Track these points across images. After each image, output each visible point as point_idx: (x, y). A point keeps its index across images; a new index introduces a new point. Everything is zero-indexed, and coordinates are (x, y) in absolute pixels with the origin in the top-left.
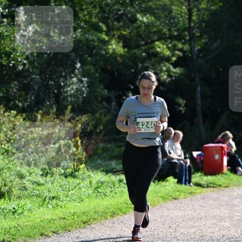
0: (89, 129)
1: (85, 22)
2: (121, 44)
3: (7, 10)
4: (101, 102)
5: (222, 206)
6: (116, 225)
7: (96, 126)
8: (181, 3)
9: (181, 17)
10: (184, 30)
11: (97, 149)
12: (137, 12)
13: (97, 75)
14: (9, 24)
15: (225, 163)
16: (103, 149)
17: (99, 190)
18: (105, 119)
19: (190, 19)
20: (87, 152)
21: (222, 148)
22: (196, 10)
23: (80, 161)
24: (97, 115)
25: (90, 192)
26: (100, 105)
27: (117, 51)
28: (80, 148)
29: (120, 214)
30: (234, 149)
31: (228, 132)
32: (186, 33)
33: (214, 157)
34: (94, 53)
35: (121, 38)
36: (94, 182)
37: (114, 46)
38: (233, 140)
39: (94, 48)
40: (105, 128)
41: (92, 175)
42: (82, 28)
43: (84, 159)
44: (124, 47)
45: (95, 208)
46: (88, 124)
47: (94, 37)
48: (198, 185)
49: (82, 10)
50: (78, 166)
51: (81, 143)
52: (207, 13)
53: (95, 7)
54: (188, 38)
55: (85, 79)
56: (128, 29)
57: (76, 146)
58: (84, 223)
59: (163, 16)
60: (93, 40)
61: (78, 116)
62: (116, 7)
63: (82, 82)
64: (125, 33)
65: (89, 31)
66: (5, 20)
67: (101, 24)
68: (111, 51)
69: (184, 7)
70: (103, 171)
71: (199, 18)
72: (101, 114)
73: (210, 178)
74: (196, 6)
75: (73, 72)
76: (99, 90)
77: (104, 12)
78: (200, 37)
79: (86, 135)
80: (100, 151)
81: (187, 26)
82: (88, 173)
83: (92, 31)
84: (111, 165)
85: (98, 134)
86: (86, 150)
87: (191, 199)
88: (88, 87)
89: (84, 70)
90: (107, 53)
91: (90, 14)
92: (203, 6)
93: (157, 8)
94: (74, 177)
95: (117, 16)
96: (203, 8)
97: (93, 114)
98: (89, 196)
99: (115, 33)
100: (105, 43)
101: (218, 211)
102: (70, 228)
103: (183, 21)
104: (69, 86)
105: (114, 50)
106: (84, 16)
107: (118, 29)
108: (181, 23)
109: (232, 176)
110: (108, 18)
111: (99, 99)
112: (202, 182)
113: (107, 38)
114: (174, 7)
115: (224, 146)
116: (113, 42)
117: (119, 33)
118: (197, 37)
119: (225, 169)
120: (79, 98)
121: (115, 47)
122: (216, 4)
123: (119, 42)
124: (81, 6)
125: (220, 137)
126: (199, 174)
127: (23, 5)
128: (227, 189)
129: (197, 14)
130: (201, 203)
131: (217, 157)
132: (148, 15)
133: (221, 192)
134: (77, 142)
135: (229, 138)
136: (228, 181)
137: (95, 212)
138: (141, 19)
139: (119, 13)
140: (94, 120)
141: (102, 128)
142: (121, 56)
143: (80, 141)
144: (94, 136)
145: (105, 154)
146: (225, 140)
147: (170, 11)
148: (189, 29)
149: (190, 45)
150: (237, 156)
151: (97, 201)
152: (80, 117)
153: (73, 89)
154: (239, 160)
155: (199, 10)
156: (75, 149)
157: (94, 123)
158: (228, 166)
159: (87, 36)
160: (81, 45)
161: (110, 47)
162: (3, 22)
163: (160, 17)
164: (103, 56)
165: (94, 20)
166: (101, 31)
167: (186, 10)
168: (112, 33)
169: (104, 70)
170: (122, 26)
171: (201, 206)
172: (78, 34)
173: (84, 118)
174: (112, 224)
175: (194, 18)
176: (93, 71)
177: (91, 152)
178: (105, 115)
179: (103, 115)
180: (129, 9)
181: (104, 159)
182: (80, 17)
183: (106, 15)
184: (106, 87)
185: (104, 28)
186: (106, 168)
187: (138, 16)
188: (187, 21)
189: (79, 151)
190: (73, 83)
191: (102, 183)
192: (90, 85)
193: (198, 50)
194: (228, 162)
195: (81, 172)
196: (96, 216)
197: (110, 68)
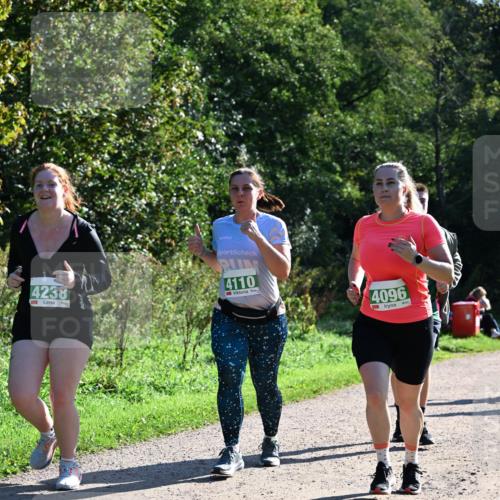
0: (320, 285)
1: (317, 161)
2: (357, 187)
3: (227, 148)
4: (334, 254)
5: (474, 373)
6: (351, 395)
7: (328, 281)
8: (427, 138)
9: (428, 154)
10: (430, 170)
11: (329, 308)
12: (376, 149)
13: (330, 222)
14: (229, 164)
15: (478, 324)
16: (336, 308)
17: (332, 355)
18: (338, 273)
19: (437, 157)
20: (317, 311)
21: (474, 306)
22: (444, 146)
23: (310, 322)
24: (330, 268)
25: (321, 357)
26: (333, 257)
27: (352, 195)
28: (310, 307)
29: (356, 382)
30: (489, 307)
31: (480, 288)
32: (433, 173)
33: (464, 316)
34: (327, 196)
35: (358, 179)
36: (325, 346)
37: (349, 189)
38: (487, 297)
39: (326, 192)
40: (338, 283)
41: (324, 337)
42: (312, 168)
43: (314, 319)
44: (361, 190)
45: (326, 375)
46: (319, 279)
47: (326, 178)
48: (446, 349)
49: (313, 147)
50: (307, 327)
51: (312, 300)
52: (457, 150)
53: (327, 144)
54: (435, 179)
55: (315, 227)
56: (366, 168)
57: (306, 304)
58: (314, 392)
59: (406, 153)
60: (325, 182)
61: (307, 269)
62: (352, 144)
63: (312, 230)
64: (362, 174)
65: (321, 171)
66: (224, 160)
67: (334, 164)
68: (345, 195)
69: (431, 144)
70: (336, 333)
71: (448, 157)
72: (334, 267)
73: (460, 342)
74: (444, 142)
75: (302, 219)
76: (332, 240)
77: (338, 150)
78: (450, 178)
79: (315, 291)
80: (333, 310)
81: (434, 165)
82: (318, 335)
83: (324, 172)
84: (345, 326)
85: (330, 290)
86: (316, 308)
87: (438, 366)
88: (319, 236)
89: (314, 217)
90: (341, 197)
91: (322, 153)
92: (453, 142)
93: (400, 145)
94: (303, 339)
95: (353, 155)
96: (454, 145)
97: (325, 267)
98: (320, 362)
99: (351, 174)
100: (340, 185)
101: (469, 379)
102: (298, 399)
103: (429, 159)
104: (298, 234)
105: (349, 193)
106: (316, 154)
107: (354, 170)
108: (428, 162)
109: (486, 338)
110: (342, 157)
111: (333, 250)
112: (451, 346)
113: (341, 180)
114: (419, 144)
115: (476, 304)
116: (348, 184)
117: (355, 174)
118: (446, 178)
119: (478, 331)
120: (308, 249)
121: (351, 190)
122: (469, 139)
123: (355, 185)
124: (312, 143)
125: (471, 293)
126: (447, 337)
127: (245, 143)
128: (480, 354)
129: (446, 152)
130: (449, 370)
131: (468, 317)
132: (389, 153)
133: (472, 358)
134: (306, 299)
135: (481, 295)
136: (482, 345)
137: (327, 380)
138: (380, 157)
139: (356, 151)
140: (325, 274)
141: (334, 283)
142: (357, 200)
143: (309, 299)
144: (326, 293)
145: (338, 314)
146: (477, 296)
147: (415, 149)
148: (437, 169)
149: (438, 188)
150: (491, 316)
151: (329, 367)
152: (310, 270)
153: (301, 238)
154: (495, 321)
155: (447, 147)
156: (304, 308)
157: (325, 277)
158: (481, 327)
159: (318, 177)
160: (311, 187)
161: (345, 190)
162: (222, 162)
163: (403, 156)
164: (337, 200)
165: (326, 159)
166: (335, 172)
167: (433, 148)
168: (347, 174)
169: (337, 217)
170: (358, 166)
171: (449, 374)
172: (308, 176)
173: (315, 272)
174: (346, 394)
175: (442, 156)
176: (325, 217)
177: (322, 311)
178: (339, 269)
179: (336, 269)
180: (367, 146)
181: (338, 319)
182: (310, 156)
183: (341, 154)
184: (340, 237)
185: (339, 169)
186: (339, 330)
187: (378, 154)
188: (434, 159)
189: (309, 309)
190: (301, 232)
191: (335, 346)
192: (322, 234)
193: (447, 194)
194: (482, 322)
195: (311, 334)
196: (327, 385)
197: (344, 215)
